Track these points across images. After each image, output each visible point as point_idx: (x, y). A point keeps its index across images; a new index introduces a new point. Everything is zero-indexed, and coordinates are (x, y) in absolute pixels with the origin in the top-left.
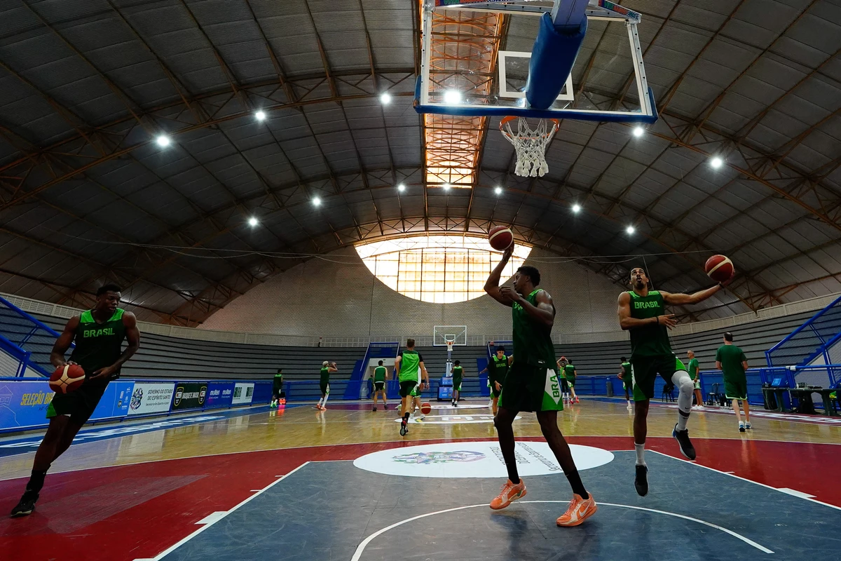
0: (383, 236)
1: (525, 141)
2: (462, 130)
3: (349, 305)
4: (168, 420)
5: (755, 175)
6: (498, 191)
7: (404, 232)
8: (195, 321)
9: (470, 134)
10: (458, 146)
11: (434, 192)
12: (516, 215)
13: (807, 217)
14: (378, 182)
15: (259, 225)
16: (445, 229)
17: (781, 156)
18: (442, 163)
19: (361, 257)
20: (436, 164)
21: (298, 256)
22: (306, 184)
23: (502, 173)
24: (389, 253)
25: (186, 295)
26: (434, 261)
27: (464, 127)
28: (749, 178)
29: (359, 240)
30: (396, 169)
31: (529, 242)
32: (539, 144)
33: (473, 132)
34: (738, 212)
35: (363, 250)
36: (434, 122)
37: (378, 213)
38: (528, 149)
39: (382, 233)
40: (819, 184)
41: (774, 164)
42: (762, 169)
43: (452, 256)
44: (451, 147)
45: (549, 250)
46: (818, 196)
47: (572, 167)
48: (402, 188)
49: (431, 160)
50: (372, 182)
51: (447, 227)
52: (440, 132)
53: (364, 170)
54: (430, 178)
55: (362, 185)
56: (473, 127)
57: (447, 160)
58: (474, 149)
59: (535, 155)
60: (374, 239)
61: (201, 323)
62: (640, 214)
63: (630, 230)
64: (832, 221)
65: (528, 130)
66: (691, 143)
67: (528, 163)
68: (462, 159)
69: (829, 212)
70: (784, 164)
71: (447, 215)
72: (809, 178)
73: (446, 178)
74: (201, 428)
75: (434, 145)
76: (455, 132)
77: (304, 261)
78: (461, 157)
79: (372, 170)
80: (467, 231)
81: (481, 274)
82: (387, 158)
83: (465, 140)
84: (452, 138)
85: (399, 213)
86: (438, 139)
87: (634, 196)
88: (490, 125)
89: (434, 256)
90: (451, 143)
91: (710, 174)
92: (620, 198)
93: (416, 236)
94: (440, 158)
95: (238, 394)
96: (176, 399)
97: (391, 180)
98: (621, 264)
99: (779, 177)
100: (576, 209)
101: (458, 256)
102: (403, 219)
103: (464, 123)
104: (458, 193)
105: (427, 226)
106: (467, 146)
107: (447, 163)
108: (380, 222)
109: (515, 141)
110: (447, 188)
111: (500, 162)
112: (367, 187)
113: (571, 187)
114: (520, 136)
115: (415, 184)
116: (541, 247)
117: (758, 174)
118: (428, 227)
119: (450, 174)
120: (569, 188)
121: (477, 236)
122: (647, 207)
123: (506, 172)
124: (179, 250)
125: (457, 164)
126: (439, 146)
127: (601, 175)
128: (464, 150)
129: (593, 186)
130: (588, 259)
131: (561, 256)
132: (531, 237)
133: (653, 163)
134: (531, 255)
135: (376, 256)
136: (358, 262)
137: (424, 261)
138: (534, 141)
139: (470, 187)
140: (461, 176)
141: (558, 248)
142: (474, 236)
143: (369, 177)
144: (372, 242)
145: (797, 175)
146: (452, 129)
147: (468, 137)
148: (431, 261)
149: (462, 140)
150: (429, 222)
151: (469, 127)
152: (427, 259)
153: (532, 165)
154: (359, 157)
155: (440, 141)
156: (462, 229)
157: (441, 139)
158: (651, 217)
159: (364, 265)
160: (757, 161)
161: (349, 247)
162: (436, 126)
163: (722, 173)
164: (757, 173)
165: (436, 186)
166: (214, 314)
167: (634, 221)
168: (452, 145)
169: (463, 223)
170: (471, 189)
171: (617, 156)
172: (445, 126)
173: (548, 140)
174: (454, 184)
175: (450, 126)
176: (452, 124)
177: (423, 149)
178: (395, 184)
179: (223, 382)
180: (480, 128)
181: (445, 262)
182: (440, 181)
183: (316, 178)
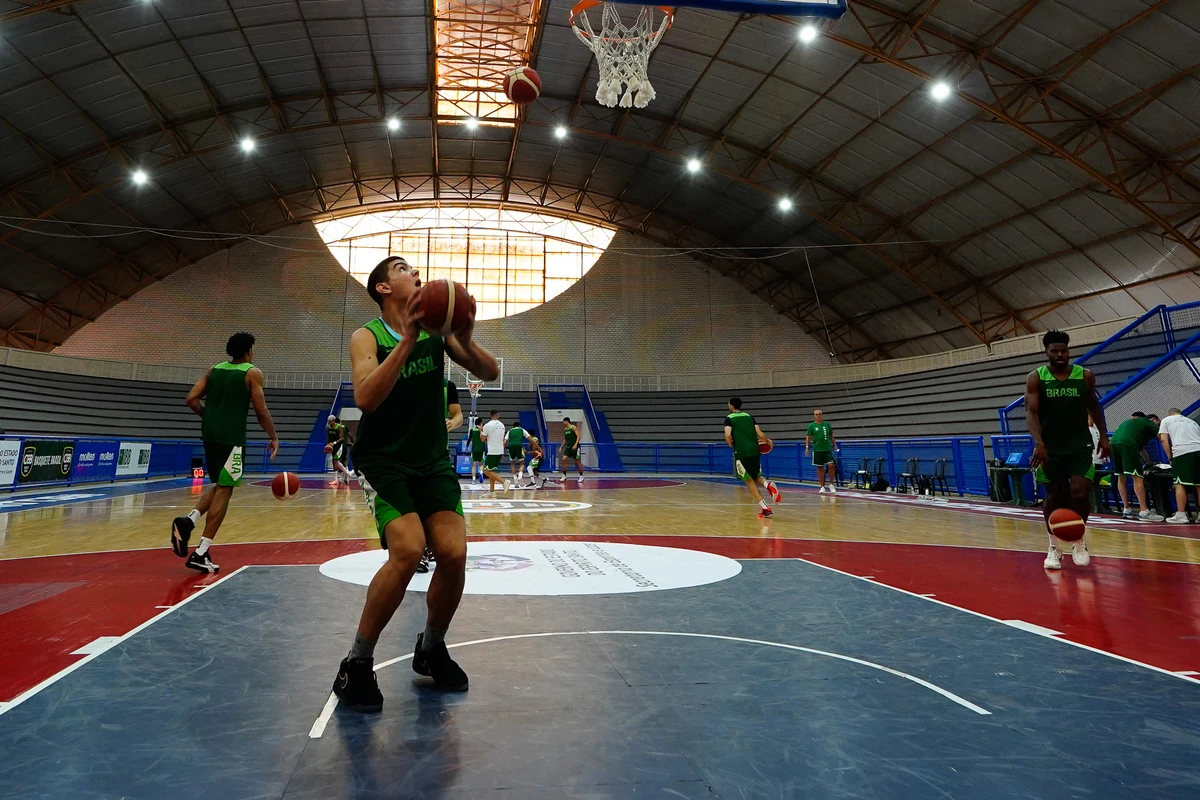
0: (362, 206)
1: (615, 45)
2: (500, 25)
3: (306, 321)
4: (12, 499)
5: (1006, 114)
6: (561, 132)
7: (398, 201)
8: (48, 341)
9: (514, 32)
10: (492, 52)
11: (451, 133)
12: (590, 176)
13: (1090, 187)
14: (355, 114)
15: (150, 183)
16: (468, 195)
17: (1055, 82)
18: (465, 83)
19: (325, 242)
20: (453, 85)
21: (217, 236)
22: (229, 114)
23: (566, 103)
24: (373, 235)
25: (30, 298)
26: (449, 250)
27: (503, 19)
28: (995, 119)
29: (321, 213)
30: (384, 91)
31: (611, 222)
32: (638, 51)
33: (518, 28)
34: (972, 177)
35: (329, 230)
36: (450, 10)
37: (354, 167)
38: (619, 59)
39: (361, 201)
40: (1114, 132)
41: (1040, 94)
42: (1018, 104)
43: (480, 242)
44: (480, 54)
45: (645, 235)
46: (1111, 154)
47: (690, 93)
48: (394, 124)
49: (445, 76)
50: (343, 114)
51: (471, 193)
52: (462, 27)
53: (330, 93)
54: (443, 108)
55: (325, 117)
56: (518, 20)
57: (473, 77)
58: (519, 59)
59: (630, 70)
60: (346, 212)
61: (59, 345)
62: (801, 178)
63: (785, 205)
64: (1131, 196)
65: (619, 26)
66: (900, 55)
67: (616, 84)
68: (498, 76)
69: (1128, 179)
70: (1059, 95)
71: (471, 172)
72: (1098, 120)
73: (471, 109)
74: (67, 512)
75: (451, 49)
76: (487, 27)
77: (228, 245)
78: (497, 72)
79: (344, 92)
80: (506, 200)
81: (529, 274)
82: (369, 72)
83: (504, 43)
84: (481, 39)
85: (390, 168)
86: (457, 41)
87: (795, 148)
88: (550, 16)
89: (450, 242)
90: (480, 48)
91: (930, 109)
92: (771, 149)
93: (419, 207)
94: (460, 74)
95: (125, 460)
96: (24, 465)
97: (376, 111)
98: (766, 262)
99: (1048, 119)
100: (694, 166)
101: (489, 242)
102: (396, 178)
103: (502, 12)
104: (493, 136)
105: (437, 191)
106: (507, 53)
107: (472, 83)
108: (357, 182)
109: (596, 44)
110: (472, 125)
111: (566, 83)
112: (334, 120)
113: (686, 128)
114: (606, 36)
115: (416, 118)
116: (632, 231)
117: (1012, 111)
118: (438, 193)
119: (478, 102)
120: (682, 130)
121: (523, 210)
122: (815, 167)
123: (577, 98)
124: (15, 222)
125: (490, 84)
126: (459, 52)
127: (740, 108)
128: (502, 59)
129: (723, 128)
130: (711, 252)
131: (666, 245)
132: (614, 212)
133: (831, 88)
134: (615, 242)
135: (350, 239)
136: (320, 250)
137: (432, 249)
138: (629, 44)
139: (512, 125)
140: (496, 106)
141: (661, 233)
142: (516, 209)
143: (338, 104)
144: (343, 216)
145: (1079, 115)
146: (483, 22)
147: (509, 37)
148: (444, 250)
149: (498, 42)
150: (441, 184)
151: (511, 20)
152: (438, 246)
153: (624, 87)
154: (320, 68)
155: (461, 44)
156: (498, 197)
157: (463, 40)
158: (823, 182)
159: (330, 255)
160: (1010, 89)
161: (305, 223)
162: (453, 16)
163: (951, 108)
164: (1008, 111)
165: (453, 122)
166: (80, 331)
167: (791, 190)
168: (483, 51)
169: (500, 188)
170: (514, 129)
171: (769, 75)
172: (470, 17)
173: (654, 43)
174: (485, 118)
175: (479, 18)
176: (483, 14)
177: (431, 56)
178: (383, 116)
179: (99, 440)
180: (531, 21)
181: (468, 253)
182: (460, 113)
183: (245, 105)
